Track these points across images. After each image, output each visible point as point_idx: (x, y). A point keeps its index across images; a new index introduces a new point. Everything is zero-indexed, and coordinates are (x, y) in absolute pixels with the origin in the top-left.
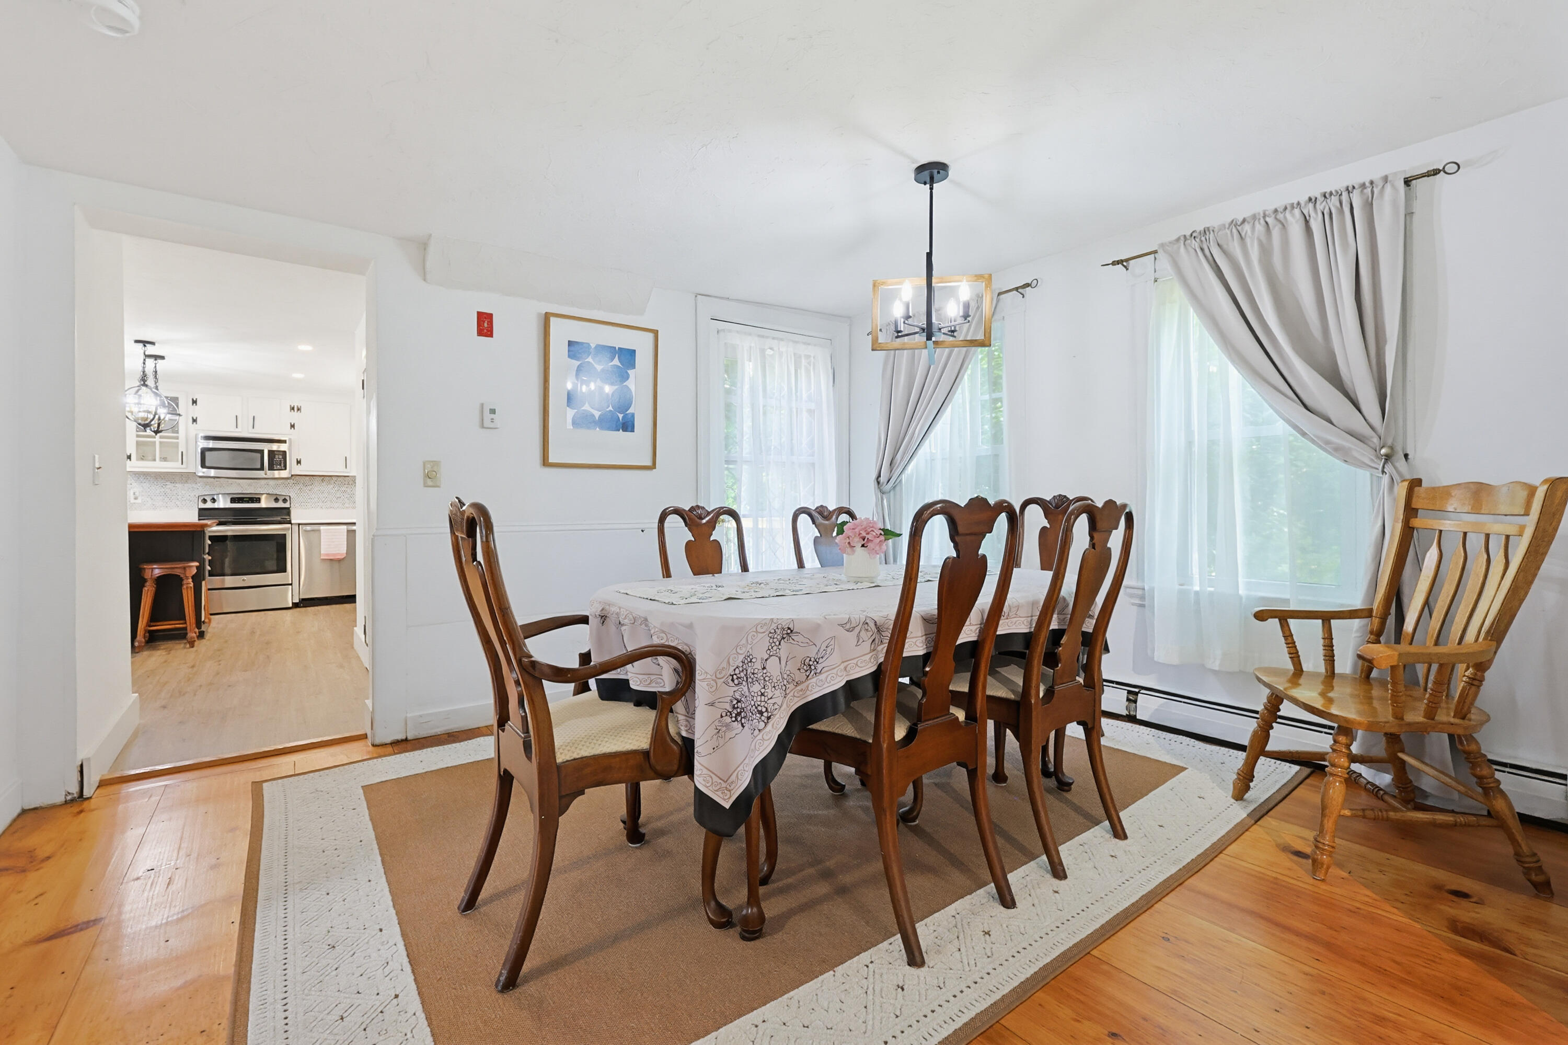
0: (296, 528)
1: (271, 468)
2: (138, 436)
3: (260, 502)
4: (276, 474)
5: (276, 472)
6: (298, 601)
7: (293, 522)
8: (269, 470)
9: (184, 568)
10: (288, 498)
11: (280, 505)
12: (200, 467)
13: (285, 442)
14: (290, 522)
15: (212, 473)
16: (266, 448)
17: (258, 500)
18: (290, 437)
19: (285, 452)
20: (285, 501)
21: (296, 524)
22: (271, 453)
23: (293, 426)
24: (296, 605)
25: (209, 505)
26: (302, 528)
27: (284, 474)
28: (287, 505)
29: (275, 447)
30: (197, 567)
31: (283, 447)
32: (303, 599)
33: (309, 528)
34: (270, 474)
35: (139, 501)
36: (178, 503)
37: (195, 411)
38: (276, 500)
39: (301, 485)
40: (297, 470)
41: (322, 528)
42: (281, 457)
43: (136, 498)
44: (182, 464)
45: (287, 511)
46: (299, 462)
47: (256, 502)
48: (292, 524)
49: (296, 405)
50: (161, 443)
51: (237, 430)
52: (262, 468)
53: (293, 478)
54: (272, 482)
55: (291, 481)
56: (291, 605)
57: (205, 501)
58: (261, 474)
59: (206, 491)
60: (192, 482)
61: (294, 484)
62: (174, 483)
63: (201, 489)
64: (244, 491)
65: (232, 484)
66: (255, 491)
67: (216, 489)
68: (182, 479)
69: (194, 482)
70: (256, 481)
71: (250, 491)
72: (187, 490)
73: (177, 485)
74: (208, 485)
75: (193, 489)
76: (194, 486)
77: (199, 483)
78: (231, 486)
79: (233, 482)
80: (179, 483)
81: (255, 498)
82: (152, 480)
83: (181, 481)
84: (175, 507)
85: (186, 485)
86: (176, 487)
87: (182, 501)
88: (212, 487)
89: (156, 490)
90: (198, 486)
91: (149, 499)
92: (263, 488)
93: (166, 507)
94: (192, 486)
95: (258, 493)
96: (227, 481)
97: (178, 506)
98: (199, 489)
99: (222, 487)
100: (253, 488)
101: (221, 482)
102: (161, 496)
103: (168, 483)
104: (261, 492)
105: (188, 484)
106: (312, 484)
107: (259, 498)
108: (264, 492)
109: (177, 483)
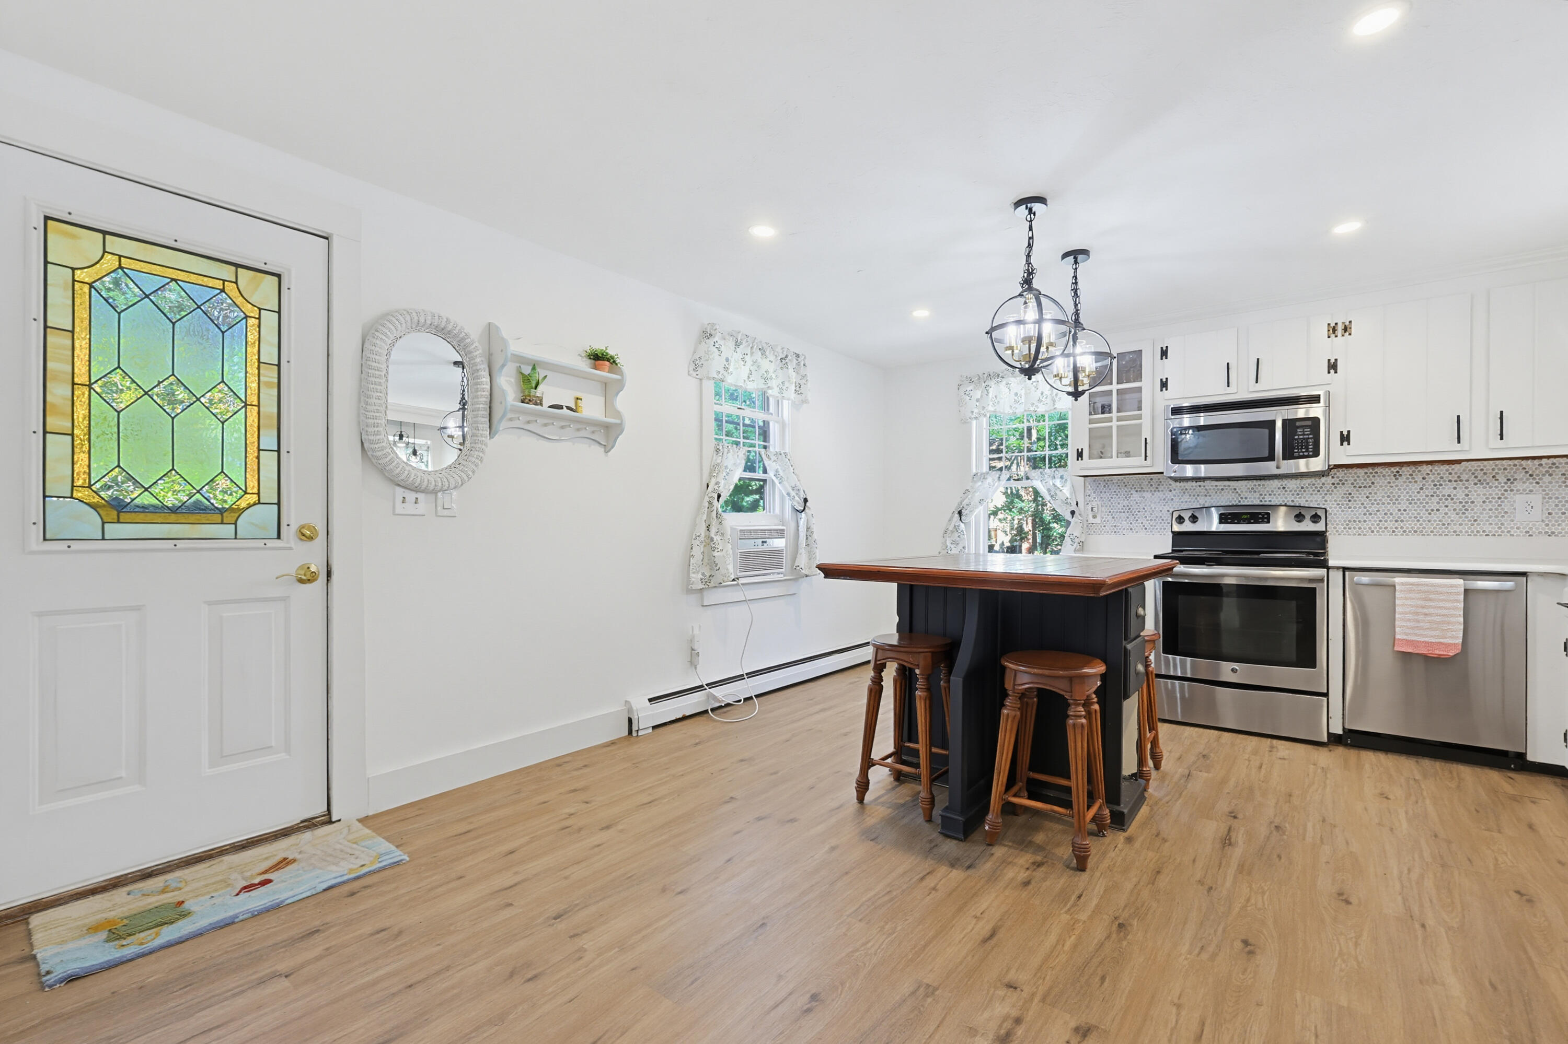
0: (1336, 577)
1: (1289, 454)
2: (1091, 422)
3: (1268, 522)
4: (1302, 465)
5: (1302, 462)
6: (1341, 732)
7: (1331, 563)
8: (1284, 459)
9: (1071, 679)
10: (1321, 513)
11: (1307, 526)
12: (1170, 462)
13: (1315, 399)
14: (1323, 564)
15: (1189, 470)
16: (1279, 415)
17: (1266, 518)
18: (1328, 388)
19: (1316, 421)
20: (1315, 518)
21: (1338, 568)
22: (1289, 425)
23: (1333, 366)
24: (1335, 740)
25: (1188, 527)
26: (1352, 579)
27: (1316, 464)
28: (1320, 527)
29: (1301, 412)
30: (1103, 677)
31: (1315, 411)
32: (1351, 731)
33: (1365, 578)
34: (1289, 466)
35: (1098, 520)
36: (1146, 524)
37: (1167, 369)
38: (1299, 518)
39: (1348, 488)
40: (1341, 455)
41: (1398, 580)
42: (1307, 431)
43: (1094, 517)
44: (1146, 460)
45: (1320, 538)
46: (1345, 438)
47: (1263, 522)
48: (1328, 568)
49: (1341, 320)
50: (1118, 426)
51: (1229, 390)
52: (1271, 457)
53: (1333, 472)
54: (1292, 484)
55: (1328, 480)
56: (1325, 739)
57: (1180, 520)
58: (1269, 467)
59: (1184, 500)
60: (1161, 488)
61: (1333, 484)
62: (1140, 491)
63: (1176, 499)
64: (1244, 501)
65: (1222, 489)
66: (1261, 501)
67: (1196, 499)
68: (1151, 485)
69: (1165, 488)
70: (1263, 482)
71: (1252, 501)
72: (1155, 503)
73: (1145, 494)
74: (1184, 493)
75: (1164, 499)
76: (1164, 494)
77: (1171, 491)
78: (1220, 493)
79: (1225, 486)
80: (1147, 491)
81: (1260, 513)
82: (1113, 489)
83: (1149, 488)
84: (1142, 529)
85: (1153, 494)
86: (1144, 497)
87: (1151, 520)
88: (1190, 495)
89: (1119, 504)
90: (1170, 495)
91: (1110, 518)
92: (1275, 495)
93: (1131, 529)
94: (1160, 494)
95: (1266, 503)
96: (1216, 486)
97: (1146, 529)
98: (1172, 499)
99: (1206, 495)
100: (1257, 495)
101: (1204, 486)
102: (1124, 512)
103: (1133, 492)
104: (1272, 503)
105: (1155, 491)
106: (1373, 483)
107: (1268, 514)
108: (1277, 502)
109: (1144, 491)
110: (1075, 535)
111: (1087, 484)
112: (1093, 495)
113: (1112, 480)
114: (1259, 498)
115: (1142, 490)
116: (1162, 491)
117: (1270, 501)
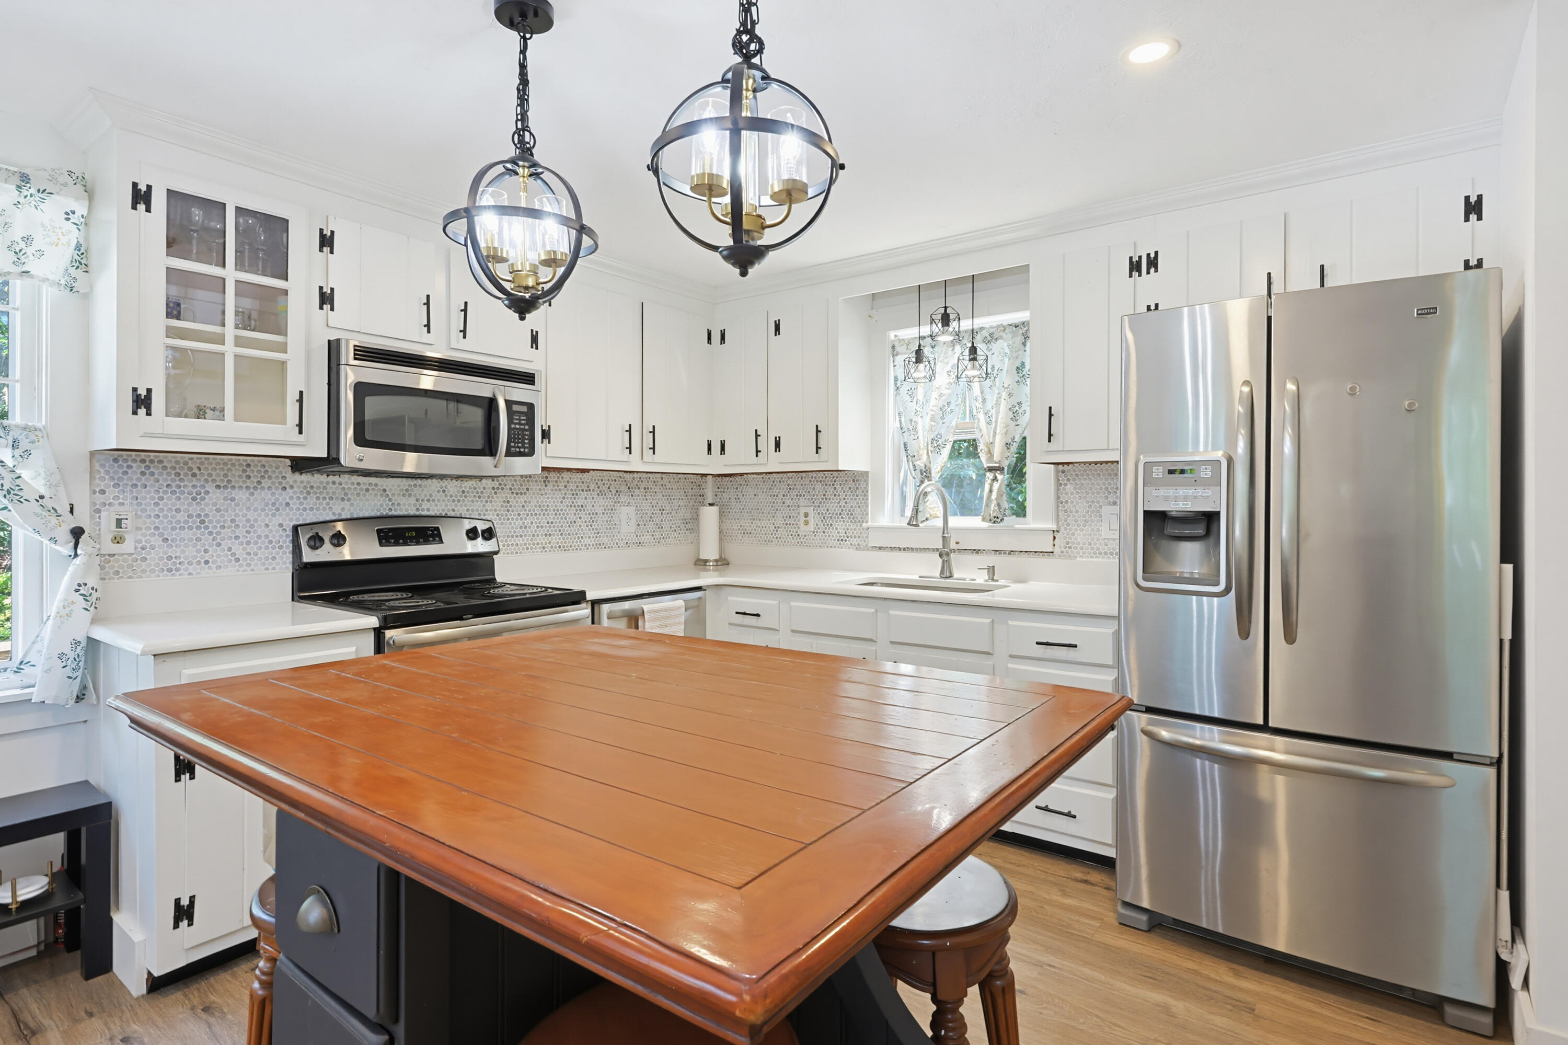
1: (508, 449)
3: (441, 541)
4: (518, 465)
5: (516, 460)
8: (506, 454)
11: (478, 546)
12: (351, 441)
13: (529, 379)
16: (498, 392)
17: (431, 535)
19: (535, 407)
20: (488, 534)
22: (508, 408)
25: (327, 553)
28: (494, 546)
29: (522, 393)
31: (529, 395)
34: (507, 466)
36: (238, 550)
38: (472, 534)
40: (543, 455)
42: (522, 419)
43: (118, 540)
44: (298, 432)
45: (488, 562)
46: (545, 434)
47: (431, 542)
52: (490, 449)
57: (314, 541)
58: (486, 465)
60: (266, 483)
61: (493, 488)
62: (225, 487)
63: (294, 504)
64: (396, 510)
65: (367, 490)
66: (418, 510)
67: (328, 504)
68: (249, 477)
69: (273, 483)
70: (419, 482)
71: (407, 510)
72: (256, 510)
73: (234, 493)
74: (308, 493)
75: (274, 504)
76: (273, 494)
77: (285, 488)
78: (364, 495)
79: (370, 484)
80: (241, 487)
81: (428, 528)
82: (166, 480)
83: (244, 482)
84: (230, 561)
85: (252, 494)
86: (233, 499)
87: (248, 543)
88: (318, 498)
89: (178, 511)
90: (284, 497)
91: (157, 541)
92: (434, 500)
93: (207, 562)
94: (266, 495)
95: (424, 513)
96: (358, 484)
97: (238, 560)
98: (288, 504)
99: (343, 499)
100: (412, 500)
101: (340, 484)
102: (190, 528)
103: (210, 487)
104: (432, 513)
105: (255, 488)
106: (528, 489)
107: (437, 529)
108: (436, 512)
109: (233, 487)
110: (89, 585)
111: (97, 466)
112: (111, 493)
113: (160, 462)
114: (415, 505)
115: (228, 484)
116: (269, 488)
117: (428, 510)
